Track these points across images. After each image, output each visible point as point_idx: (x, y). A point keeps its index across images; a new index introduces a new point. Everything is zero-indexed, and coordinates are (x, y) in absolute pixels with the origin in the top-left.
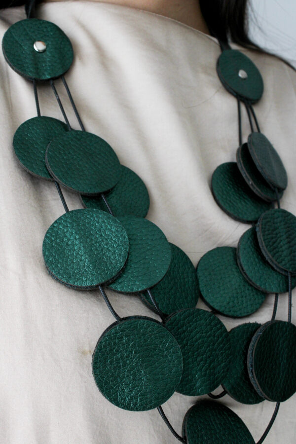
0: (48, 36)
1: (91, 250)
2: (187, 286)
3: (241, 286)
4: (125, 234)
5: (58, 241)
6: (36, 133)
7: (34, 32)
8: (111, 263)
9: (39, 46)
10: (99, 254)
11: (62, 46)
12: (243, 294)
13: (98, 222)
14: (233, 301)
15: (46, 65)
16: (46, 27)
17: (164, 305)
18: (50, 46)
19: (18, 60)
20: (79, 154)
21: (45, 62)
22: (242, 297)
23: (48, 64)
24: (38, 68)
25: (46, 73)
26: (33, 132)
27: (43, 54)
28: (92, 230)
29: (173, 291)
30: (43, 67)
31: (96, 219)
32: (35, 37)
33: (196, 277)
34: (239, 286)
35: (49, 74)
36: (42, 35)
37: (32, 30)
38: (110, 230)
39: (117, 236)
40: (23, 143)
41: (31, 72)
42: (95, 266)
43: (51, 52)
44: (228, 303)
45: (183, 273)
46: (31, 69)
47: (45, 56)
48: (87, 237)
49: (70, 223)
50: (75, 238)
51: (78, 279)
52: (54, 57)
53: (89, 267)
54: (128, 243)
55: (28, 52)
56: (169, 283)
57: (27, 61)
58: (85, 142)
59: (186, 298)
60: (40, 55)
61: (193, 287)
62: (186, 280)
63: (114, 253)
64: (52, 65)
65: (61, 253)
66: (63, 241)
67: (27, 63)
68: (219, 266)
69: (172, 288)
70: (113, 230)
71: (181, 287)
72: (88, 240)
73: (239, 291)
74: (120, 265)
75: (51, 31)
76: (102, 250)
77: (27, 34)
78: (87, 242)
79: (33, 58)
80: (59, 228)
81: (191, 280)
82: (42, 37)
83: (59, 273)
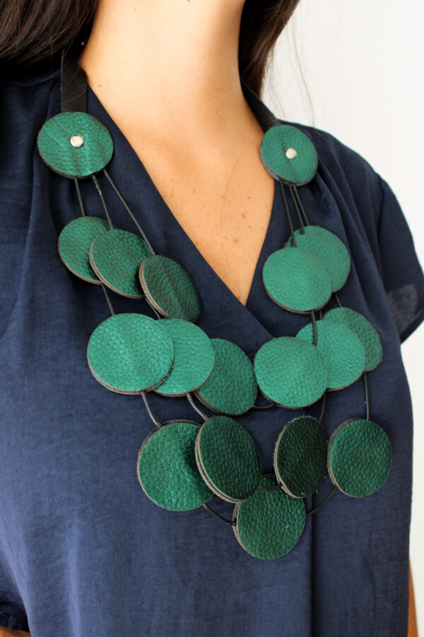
0: (84, 129)
1: (136, 356)
2: (244, 384)
3: (301, 376)
4: (171, 343)
5: (103, 343)
6: (82, 234)
7: (69, 127)
8: (155, 370)
9: (77, 141)
10: (144, 360)
11: (100, 138)
12: (302, 384)
13: (144, 328)
14: (293, 393)
15: (86, 161)
16: (81, 120)
17: (223, 402)
18: (88, 139)
19: (56, 159)
20: (123, 255)
21: (84, 157)
22: (302, 387)
23: (88, 158)
24: (78, 165)
25: (87, 169)
26: (78, 233)
27: (82, 148)
28: (138, 335)
29: (230, 389)
30: (83, 162)
31: (143, 325)
32: (70, 132)
33: (254, 375)
34: (299, 376)
35: (91, 169)
36: (77, 129)
37: (67, 125)
38: (156, 337)
39: (162, 343)
40: (68, 245)
41: (71, 170)
42: (139, 372)
43: (89, 146)
44: (288, 394)
45: (240, 371)
46: (71, 167)
47: (83, 151)
48: (133, 343)
49: (116, 327)
50: (121, 343)
51: (122, 383)
52: (93, 150)
53: (133, 372)
54: (173, 351)
55: (65, 149)
56: (227, 382)
57: (66, 159)
58: (128, 243)
59: (244, 395)
60: (78, 150)
61: (251, 385)
62: (243, 377)
63: (159, 360)
64: (92, 160)
65: (106, 356)
66: (108, 344)
67: (66, 161)
68: (276, 358)
69: (229, 387)
70: (159, 337)
71: (238, 385)
72: (134, 346)
73: (298, 382)
74: (164, 372)
75: (87, 123)
76: (147, 357)
77: (62, 131)
78: (132, 347)
79: (71, 155)
80: (105, 331)
81: (248, 377)
82: (78, 131)
83: (103, 376)
